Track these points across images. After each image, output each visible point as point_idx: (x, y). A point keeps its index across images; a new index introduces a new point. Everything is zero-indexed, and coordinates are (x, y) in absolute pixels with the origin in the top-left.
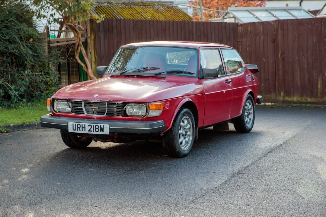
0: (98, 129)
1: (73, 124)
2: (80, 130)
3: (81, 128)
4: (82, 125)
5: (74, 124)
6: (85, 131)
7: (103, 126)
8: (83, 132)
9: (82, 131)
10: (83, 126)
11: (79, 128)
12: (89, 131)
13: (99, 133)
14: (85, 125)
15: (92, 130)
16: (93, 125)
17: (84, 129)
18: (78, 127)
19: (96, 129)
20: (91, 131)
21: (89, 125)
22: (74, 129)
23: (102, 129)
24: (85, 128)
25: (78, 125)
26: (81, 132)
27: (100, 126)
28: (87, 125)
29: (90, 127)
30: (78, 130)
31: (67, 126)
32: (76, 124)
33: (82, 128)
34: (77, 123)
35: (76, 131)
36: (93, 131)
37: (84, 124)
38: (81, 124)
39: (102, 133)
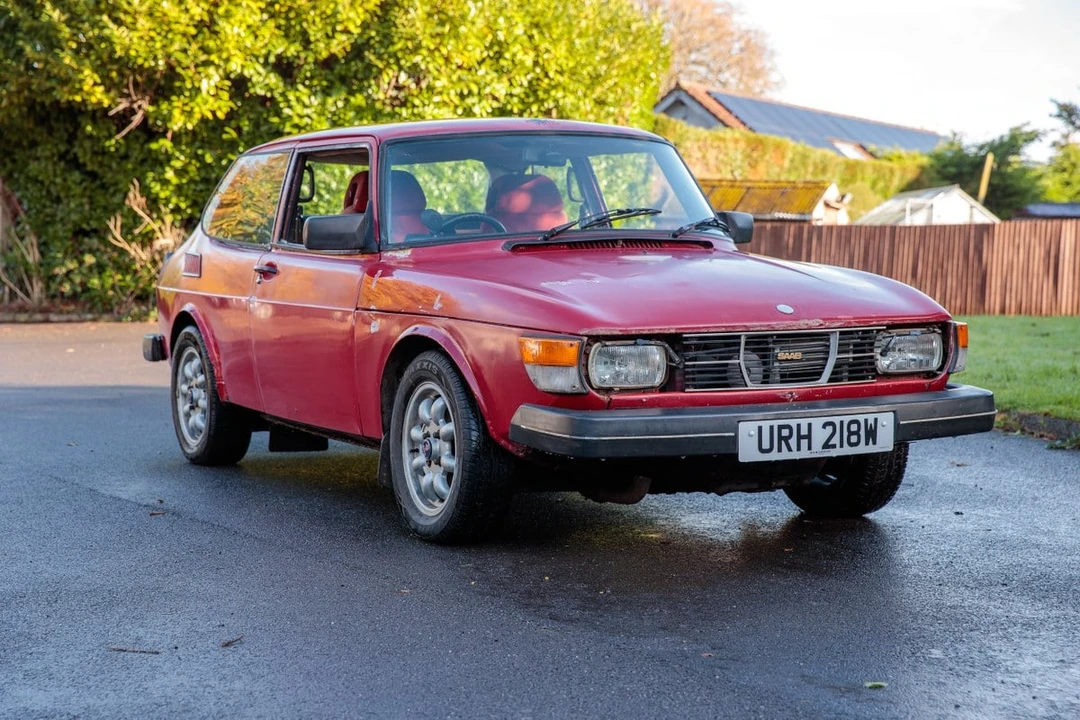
0: (857, 433)
1: (760, 428)
2: (790, 450)
3: (793, 442)
4: (799, 426)
5: (766, 425)
6: (810, 448)
7: (876, 420)
8: (804, 454)
9: (799, 449)
10: (804, 431)
11: (787, 439)
12: (826, 446)
13: (863, 449)
14: (810, 425)
15: (836, 440)
16: (842, 422)
17: (804, 443)
18: (781, 438)
19: (852, 434)
20: (834, 446)
21: (824, 426)
22: (766, 445)
23: (871, 434)
24: (809, 437)
25: (781, 427)
26: (795, 455)
27: (866, 421)
28: (817, 423)
29: (829, 429)
30: (780, 450)
31: (734, 440)
32: (772, 428)
33: (800, 437)
34: (776, 423)
35: (774, 456)
36: (842, 446)
37: (804, 423)
38: (793, 423)
39: (871, 449)
